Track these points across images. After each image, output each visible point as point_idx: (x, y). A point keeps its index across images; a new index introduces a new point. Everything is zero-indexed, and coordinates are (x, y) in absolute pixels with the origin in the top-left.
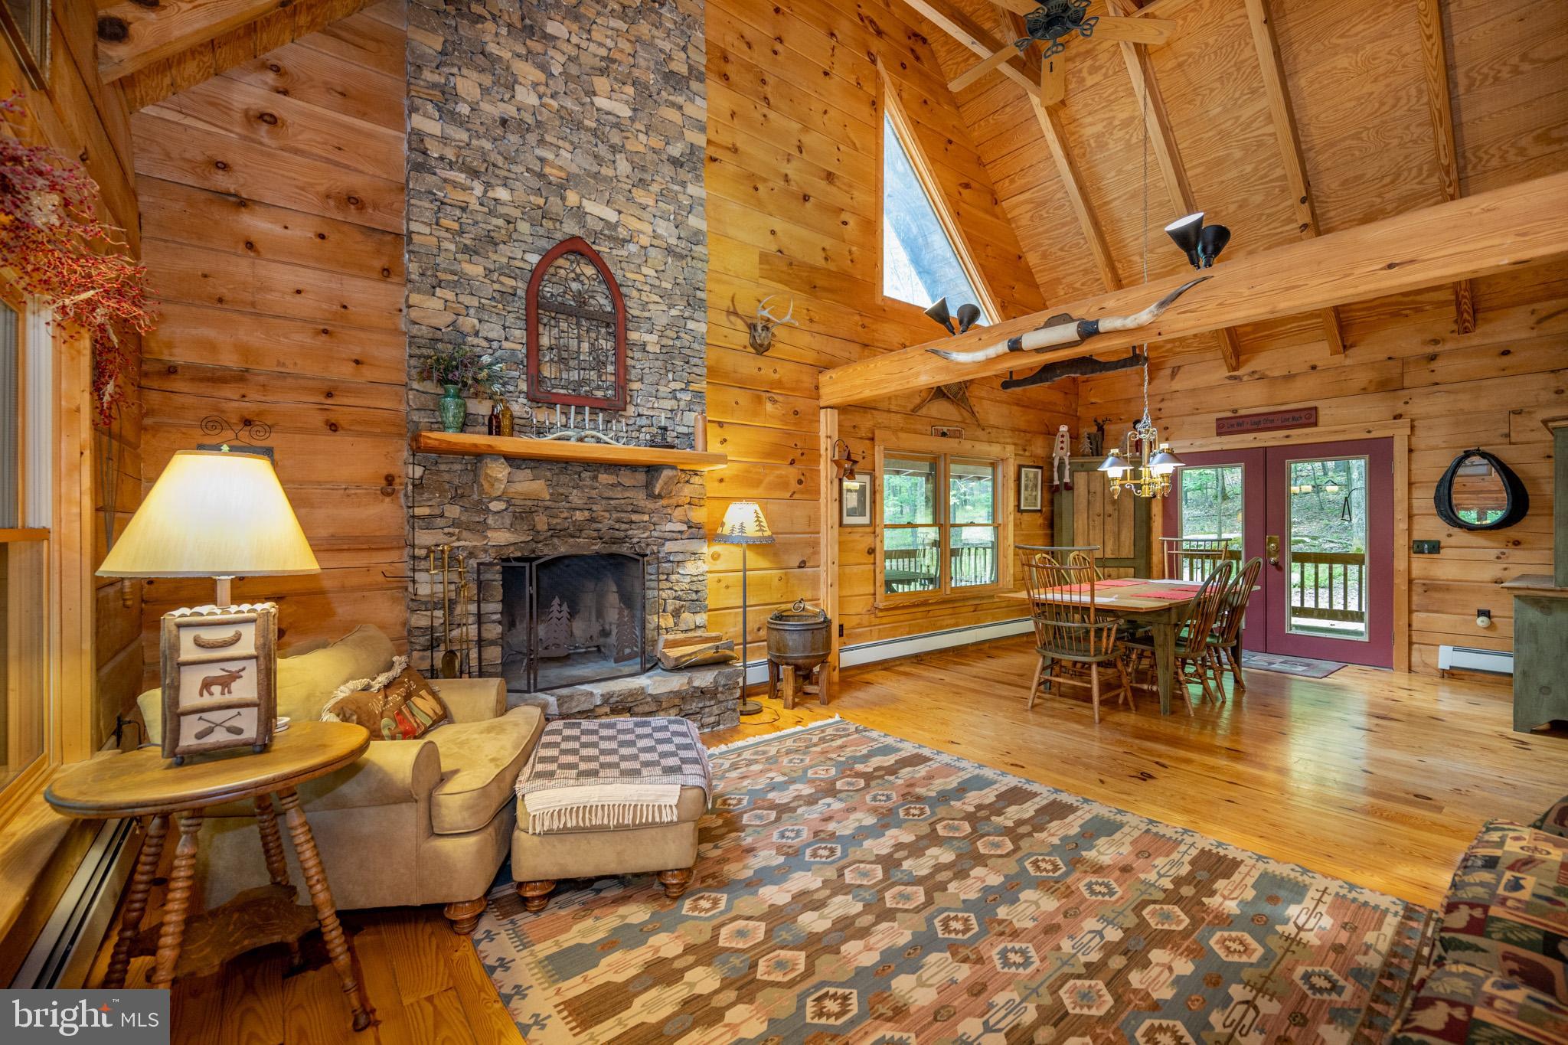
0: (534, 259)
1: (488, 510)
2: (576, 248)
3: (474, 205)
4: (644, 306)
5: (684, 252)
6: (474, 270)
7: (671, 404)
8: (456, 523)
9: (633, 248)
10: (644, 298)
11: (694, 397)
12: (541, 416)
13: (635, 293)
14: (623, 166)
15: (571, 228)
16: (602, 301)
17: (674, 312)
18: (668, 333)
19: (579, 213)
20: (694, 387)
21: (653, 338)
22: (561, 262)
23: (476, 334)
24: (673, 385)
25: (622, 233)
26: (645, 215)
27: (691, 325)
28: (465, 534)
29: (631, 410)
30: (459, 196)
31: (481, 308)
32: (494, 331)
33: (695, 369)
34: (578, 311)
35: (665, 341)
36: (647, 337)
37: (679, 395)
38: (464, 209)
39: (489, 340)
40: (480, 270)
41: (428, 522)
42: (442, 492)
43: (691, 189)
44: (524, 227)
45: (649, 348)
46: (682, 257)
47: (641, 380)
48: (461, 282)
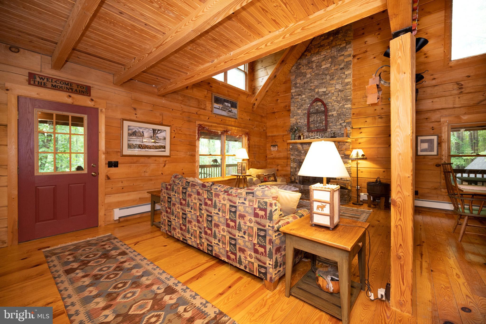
0: (309, 105)
1: (301, 153)
2: (317, 100)
3: (299, 100)
4: (332, 106)
5: (343, 89)
6: (299, 111)
7: (341, 126)
8: (297, 155)
9: (330, 94)
10: (333, 104)
11: (347, 124)
12: (310, 134)
13: (330, 104)
14: (328, 77)
15: (316, 96)
16: (323, 109)
17: (341, 105)
18: (339, 110)
19: (318, 92)
20: (346, 121)
21: (335, 112)
22: (314, 104)
23: (300, 122)
24: (340, 122)
25: (327, 92)
26: (333, 86)
27: (345, 106)
28: (298, 157)
29: (329, 130)
30: (297, 100)
31: (301, 117)
32: (302, 121)
33: (347, 117)
34: (317, 112)
35: (338, 112)
36: (333, 113)
37: (342, 124)
38: (298, 102)
39: (301, 123)
40: (300, 111)
41: (292, 155)
42: (294, 150)
43: (346, 73)
44: (307, 100)
45: (334, 115)
46: (343, 91)
47: (332, 123)
48: (298, 114)
